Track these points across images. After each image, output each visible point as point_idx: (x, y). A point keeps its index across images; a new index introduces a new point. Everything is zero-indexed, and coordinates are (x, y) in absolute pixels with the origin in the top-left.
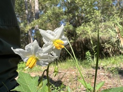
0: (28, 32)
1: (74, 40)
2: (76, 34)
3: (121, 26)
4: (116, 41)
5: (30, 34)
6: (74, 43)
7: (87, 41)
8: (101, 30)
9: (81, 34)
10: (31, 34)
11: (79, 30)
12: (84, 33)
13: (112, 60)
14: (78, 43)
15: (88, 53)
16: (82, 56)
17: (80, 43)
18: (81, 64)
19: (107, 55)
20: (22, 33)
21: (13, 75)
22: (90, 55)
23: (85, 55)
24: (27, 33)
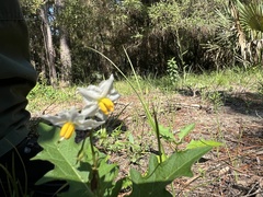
0: (38, 11)
1: (144, 33)
2: (149, 20)
3: (243, 6)
4: (230, 38)
5: (42, 15)
6: (144, 40)
7: (171, 36)
8: (202, 12)
9: (159, 20)
10: (47, 17)
11: (154, 12)
12: (166, 18)
15: (172, 62)
16: (160, 68)
17: (156, 40)
20: (25, 13)
22: (176, 66)
23: (166, 67)
24: (37, 15)
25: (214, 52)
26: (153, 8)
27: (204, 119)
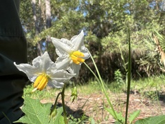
0: (37, 45)
1: (99, 55)
2: (101, 47)
4: (155, 56)
5: (39, 47)
6: (99, 59)
7: (117, 56)
8: (135, 41)
9: (108, 47)
10: (41, 48)
11: (105, 42)
12: (113, 45)
13: (151, 81)
14: (103, 59)
15: (118, 72)
16: (110, 77)
17: (106, 59)
18: (109, 87)
19: (143, 75)
20: (29, 46)
21: (17, 102)
22: (120, 75)
23: (114, 76)
24: (36, 47)
25: (145, 66)
26: (104, 40)
27: (144, 109)
